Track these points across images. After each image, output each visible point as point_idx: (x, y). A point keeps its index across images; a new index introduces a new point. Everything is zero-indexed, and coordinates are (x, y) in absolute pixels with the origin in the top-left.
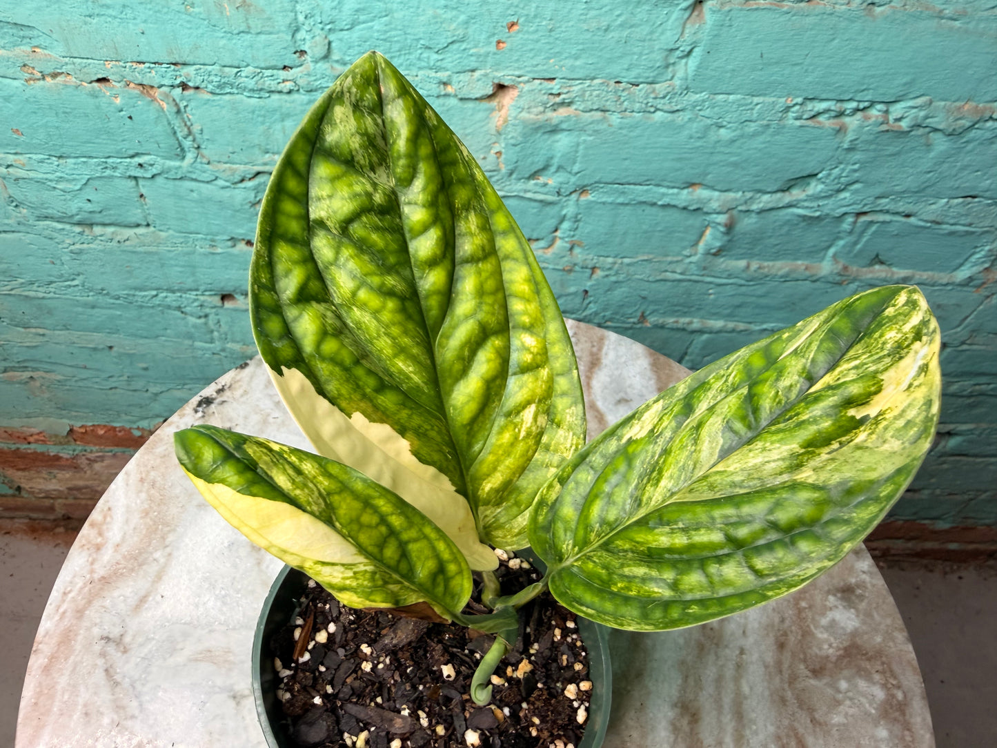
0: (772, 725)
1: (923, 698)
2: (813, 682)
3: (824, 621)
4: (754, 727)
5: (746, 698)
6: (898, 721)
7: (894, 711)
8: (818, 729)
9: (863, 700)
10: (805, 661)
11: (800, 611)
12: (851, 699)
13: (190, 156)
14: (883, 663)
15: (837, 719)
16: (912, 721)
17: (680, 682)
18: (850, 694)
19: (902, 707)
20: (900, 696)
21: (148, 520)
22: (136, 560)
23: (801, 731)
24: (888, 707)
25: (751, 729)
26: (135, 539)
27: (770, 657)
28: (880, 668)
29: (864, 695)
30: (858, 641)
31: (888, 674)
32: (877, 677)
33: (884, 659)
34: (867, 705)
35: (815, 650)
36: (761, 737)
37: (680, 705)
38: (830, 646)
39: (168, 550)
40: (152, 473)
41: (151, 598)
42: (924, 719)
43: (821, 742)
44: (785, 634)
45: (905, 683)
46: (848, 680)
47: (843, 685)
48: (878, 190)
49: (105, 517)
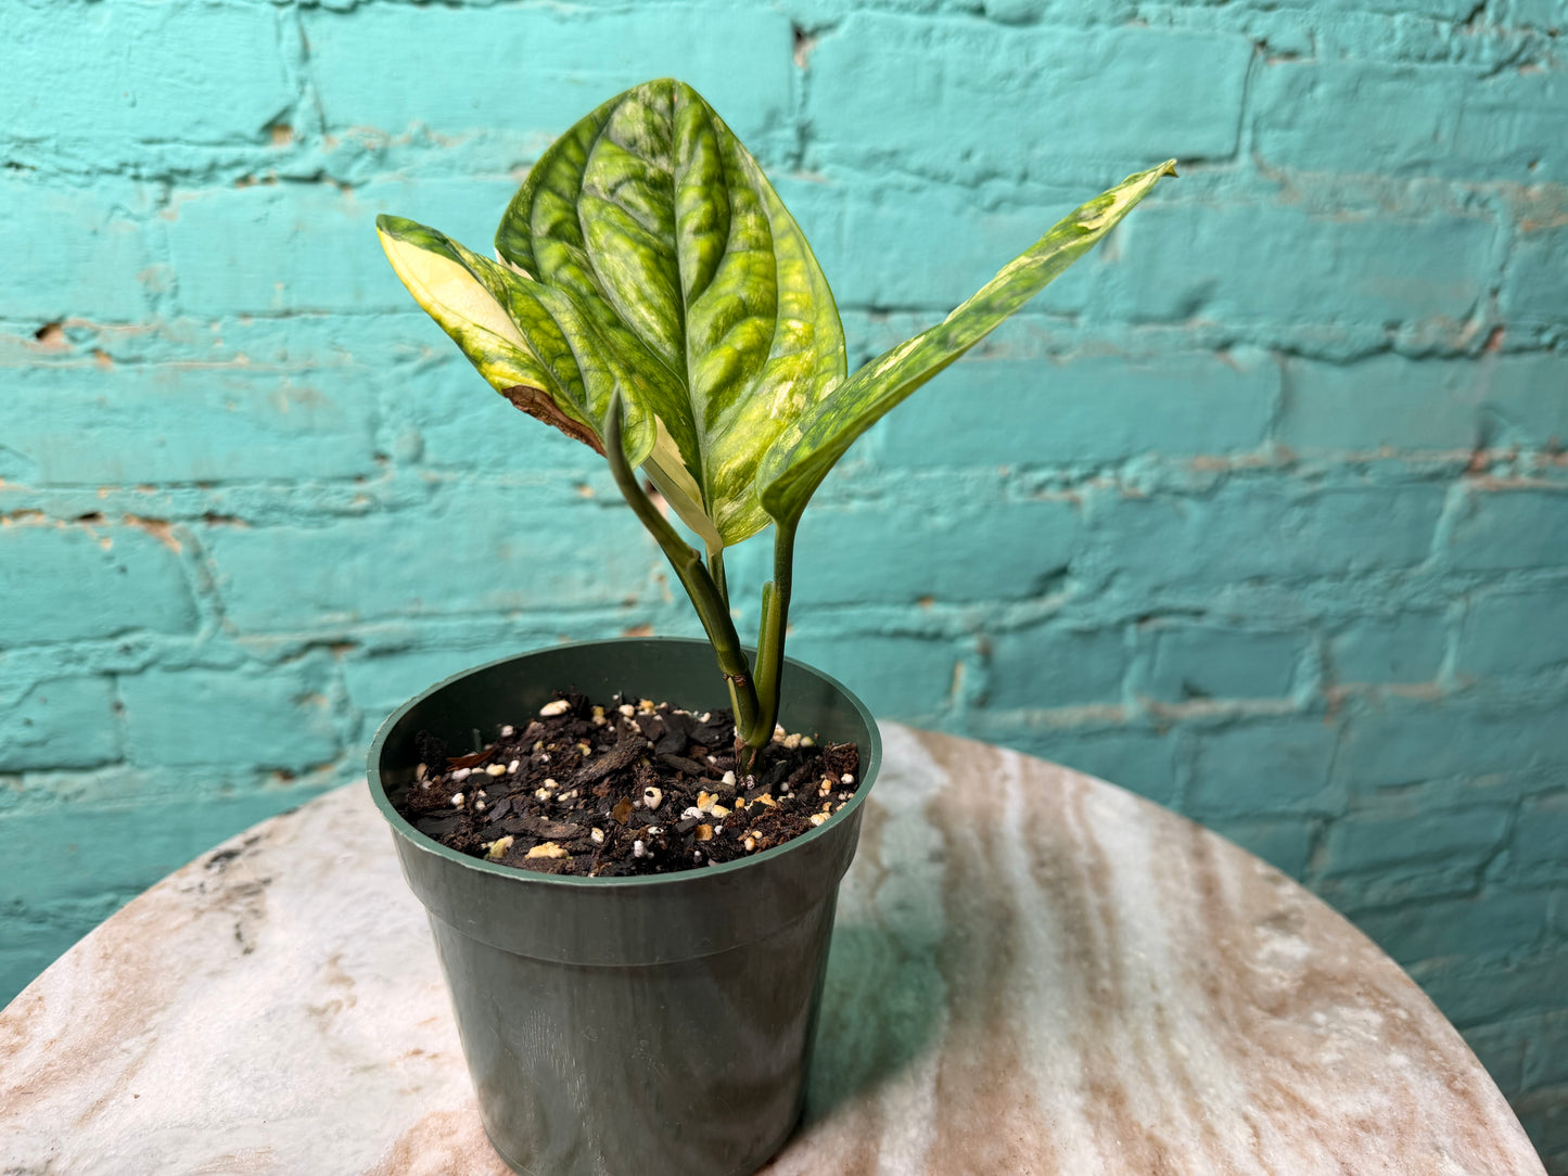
0: (1237, 1082)
1: (1435, 1011)
2: (1275, 1023)
3: (1262, 955)
4: (1212, 1091)
5: (1186, 1060)
6: (1414, 1043)
7: (1401, 1033)
8: (1306, 1074)
9: (1354, 1029)
10: (1253, 1001)
11: (1224, 951)
12: (1338, 1031)
13: (205, 628)
14: (1362, 985)
15: (1327, 1057)
16: (1433, 1037)
17: (1077, 1059)
18: (1334, 1026)
19: (1413, 1026)
20: (1403, 1014)
21: (114, 1003)
22: (86, 1057)
23: (1283, 1081)
24: (1393, 1030)
25: (1208, 1094)
26: (88, 1029)
27: (1202, 1006)
28: (1360, 990)
29: (1353, 1023)
30: (1318, 967)
31: (1375, 994)
32: (1362, 1000)
33: (1361, 979)
34: (1363, 1033)
35: (1263, 987)
36: (1228, 1099)
37: (1088, 1086)
38: (1282, 978)
39: (152, 1035)
40: (126, 947)
41: (112, 1103)
42: (1447, 1034)
43: (1318, 1088)
44: (1213, 978)
45: (1402, 999)
46: (1324, 1011)
47: (1320, 1018)
48: (1148, 581)
49: (30, 1011)
